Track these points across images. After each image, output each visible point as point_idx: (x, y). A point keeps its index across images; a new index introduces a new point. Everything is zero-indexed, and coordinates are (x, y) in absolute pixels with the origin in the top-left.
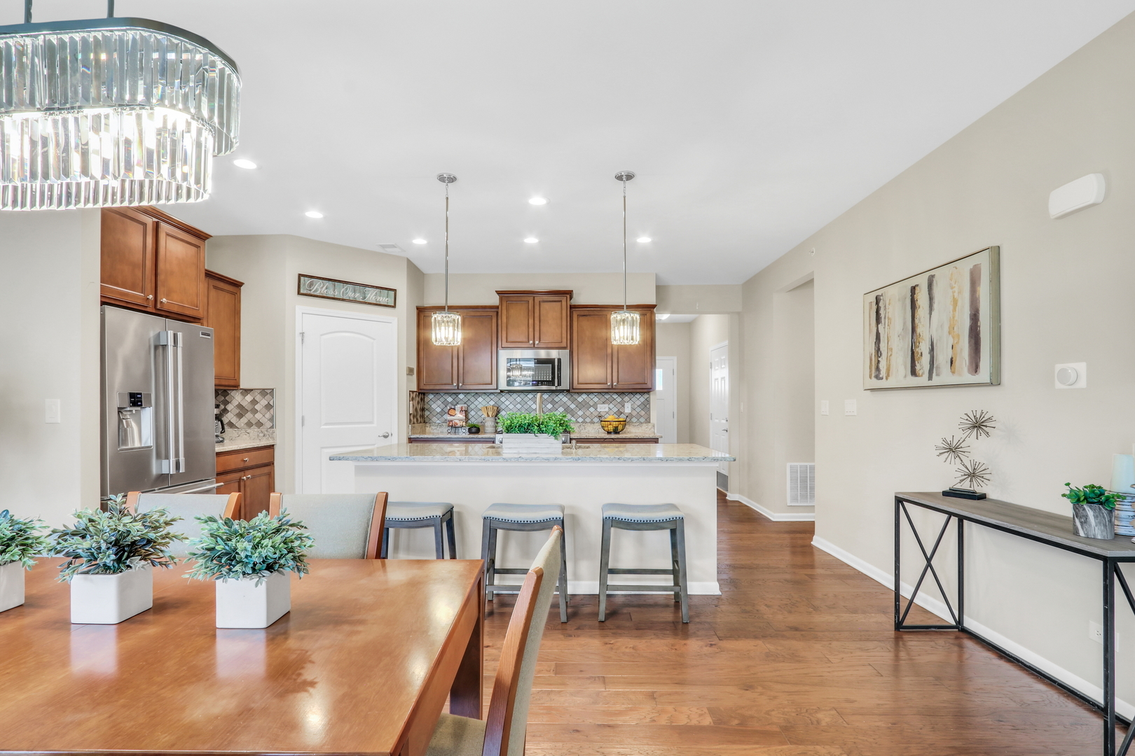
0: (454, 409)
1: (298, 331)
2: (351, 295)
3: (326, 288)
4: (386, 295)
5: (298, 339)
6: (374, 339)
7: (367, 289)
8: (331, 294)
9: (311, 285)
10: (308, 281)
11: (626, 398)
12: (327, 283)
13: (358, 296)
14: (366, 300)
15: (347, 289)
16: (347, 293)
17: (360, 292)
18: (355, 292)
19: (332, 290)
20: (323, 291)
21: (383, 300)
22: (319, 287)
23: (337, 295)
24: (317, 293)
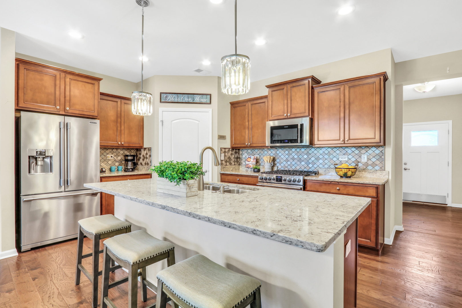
0: (250, 158)
1: (160, 119)
2: (186, 100)
3: (174, 98)
4: (205, 98)
5: (160, 124)
6: (199, 121)
7: (195, 95)
8: (176, 100)
9: (166, 97)
10: (165, 95)
11: (363, 151)
12: (174, 95)
13: (190, 100)
14: (195, 102)
15: (184, 97)
16: (184, 99)
17: (191, 98)
18: (188, 98)
19: (177, 98)
20: (172, 100)
21: (204, 100)
22: (170, 98)
23: (179, 101)
24: (170, 101)
